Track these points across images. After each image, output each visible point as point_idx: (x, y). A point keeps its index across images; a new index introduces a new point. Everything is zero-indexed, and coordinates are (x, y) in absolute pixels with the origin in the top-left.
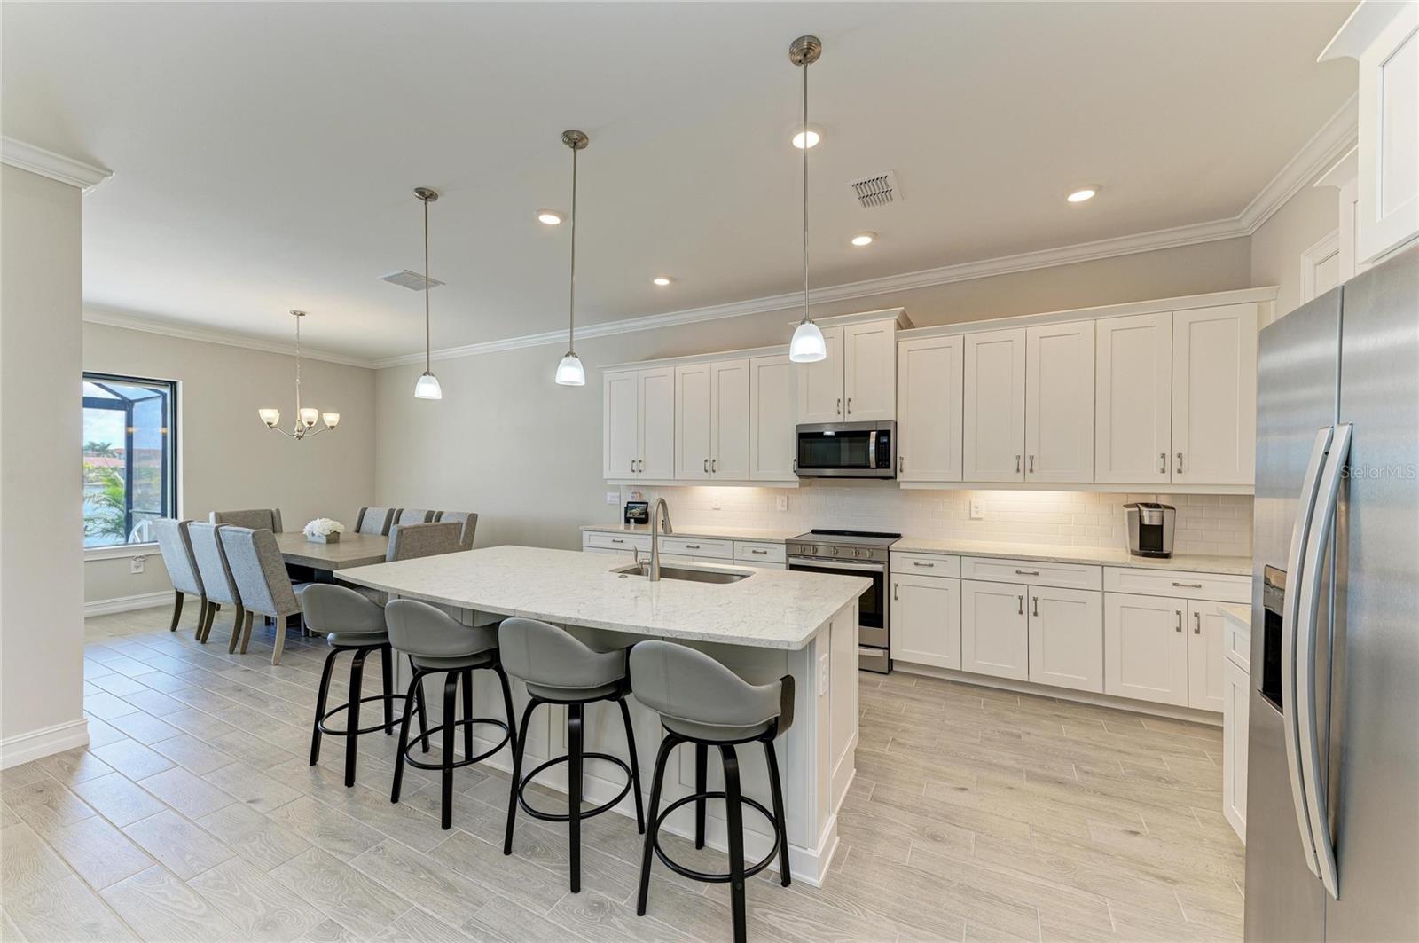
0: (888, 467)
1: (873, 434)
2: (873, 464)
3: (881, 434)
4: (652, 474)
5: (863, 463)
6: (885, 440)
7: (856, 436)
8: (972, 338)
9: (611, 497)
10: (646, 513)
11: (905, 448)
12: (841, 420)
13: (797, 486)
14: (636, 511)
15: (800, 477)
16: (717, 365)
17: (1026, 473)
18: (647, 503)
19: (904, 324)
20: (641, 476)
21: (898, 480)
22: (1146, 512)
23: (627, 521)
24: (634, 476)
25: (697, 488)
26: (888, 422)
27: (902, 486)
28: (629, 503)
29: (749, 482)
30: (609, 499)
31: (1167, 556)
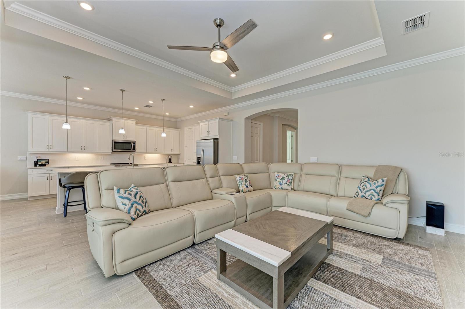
2: (132, 149)
6: (134, 144)
12: (124, 140)
13: (111, 153)
14: (43, 162)
18: (48, 159)
22: (170, 157)
25: (68, 154)
28: (37, 159)
31: (172, 162)
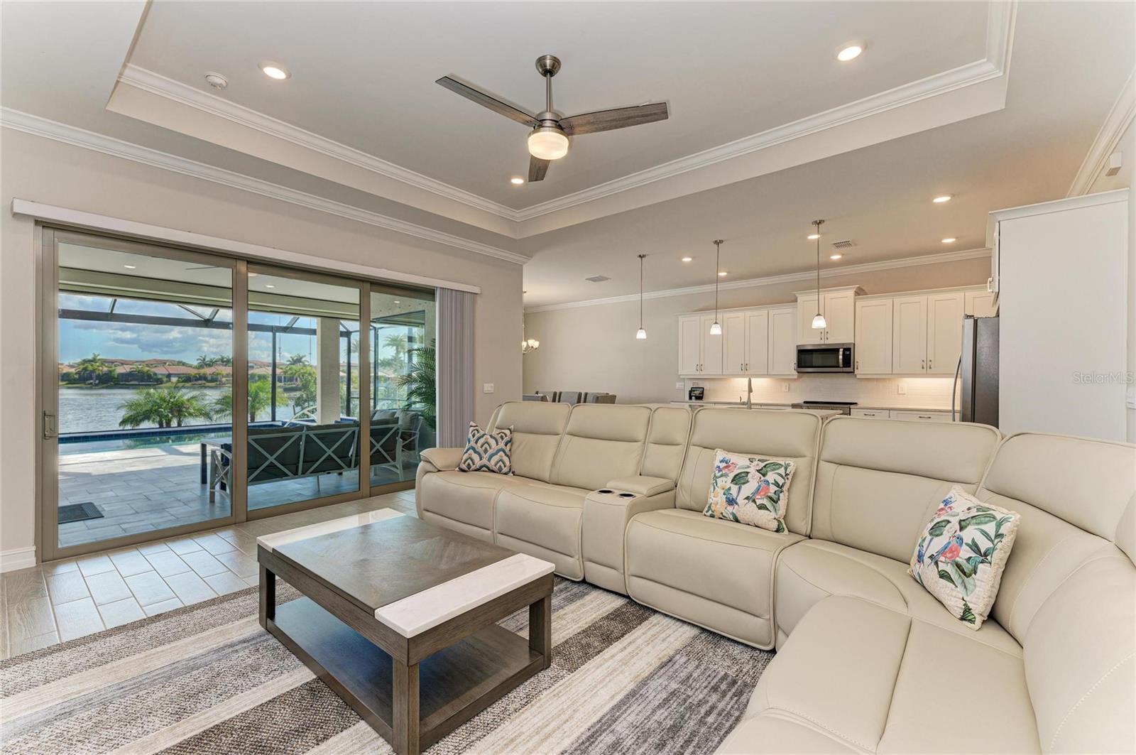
0: (850, 366)
1: (841, 350)
3: (845, 350)
4: (708, 371)
5: (835, 364)
7: (833, 351)
8: (898, 300)
9: (679, 385)
10: (702, 393)
11: (859, 357)
15: (798, 372)
16: (748, 314)
17: (927, 369)
19: (860, 292)
20: (702, 373)
21: (856, 373)
23: (690, 398)
24: (698, 373)
26: (850, 344)
27: (858, 377)
29: (767, 375)
30: (677, 386)
